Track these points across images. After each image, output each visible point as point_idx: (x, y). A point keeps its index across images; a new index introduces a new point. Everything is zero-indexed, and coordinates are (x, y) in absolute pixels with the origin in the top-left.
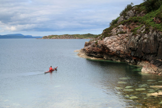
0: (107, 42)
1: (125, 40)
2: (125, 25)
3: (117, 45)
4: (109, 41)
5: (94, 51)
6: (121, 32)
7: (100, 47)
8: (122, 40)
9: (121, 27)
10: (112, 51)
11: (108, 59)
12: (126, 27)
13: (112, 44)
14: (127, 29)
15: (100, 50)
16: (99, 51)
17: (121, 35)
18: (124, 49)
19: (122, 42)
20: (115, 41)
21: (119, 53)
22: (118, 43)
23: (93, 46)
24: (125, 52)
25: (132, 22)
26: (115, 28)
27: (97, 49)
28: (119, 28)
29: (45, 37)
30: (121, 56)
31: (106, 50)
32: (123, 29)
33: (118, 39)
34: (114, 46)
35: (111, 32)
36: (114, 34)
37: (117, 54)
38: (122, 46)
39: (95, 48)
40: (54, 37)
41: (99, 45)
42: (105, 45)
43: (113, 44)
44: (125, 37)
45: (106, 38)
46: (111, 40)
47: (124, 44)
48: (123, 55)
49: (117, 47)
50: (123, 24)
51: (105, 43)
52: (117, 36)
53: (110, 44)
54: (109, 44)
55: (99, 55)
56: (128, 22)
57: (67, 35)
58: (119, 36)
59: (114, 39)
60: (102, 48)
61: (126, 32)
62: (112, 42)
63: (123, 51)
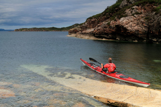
0: (124, 22)
1: (142, 20)
2: (140, 6)
3: (134, 25)
4: (126, 22)
5: (105, 32)
6: (136, 13)
7: (113, 28)
8: (138, 21)
9: (135, 8)
10: (131, 31)
11: (121, 40)
12: (141, 8)
13: (128, 24)
14: (142, 10)
15: (113, 30)
16: (111, 32)
17: (137, 15)
18: (142, 29)
19: (139, 22)
20: (132, 21)
21: (138, 33)
22: (134, 23)
23: (105, 27)
24: (143, 32)
25: (147, 3)
26: (129, 9)
27: (109, 30)
28: (133, 9)
29: (17, 30)
30: (140, 36)
31: (121, 30)
32: (138, 10)
33: (135, 20)
34: (131, 26)
35: (126, 13)
36: (129, 15)
37: (136, 33)
38: (140, 26)
39: (107, 29)
40: (24, 30)
41: (112, 26)
42: (122, 25)
43: (130, 24)
44: (142, 18)
45: (122, 19)
46: (127, 20)
47: (141, 24)
48: (141, 35)
49: (135, 27)
50: (138, 6)
51: (122, 23)
52: (133, 17)
53: (127, 24)
54: (125, 24)
55: (111, 36)
56: (142, 3)
57: (35, 28)
58: (135, 17)
59: (131, 19)
60: (116, 29)
61: (141, 13)
62: (129, 23)
63: (141, 31)
